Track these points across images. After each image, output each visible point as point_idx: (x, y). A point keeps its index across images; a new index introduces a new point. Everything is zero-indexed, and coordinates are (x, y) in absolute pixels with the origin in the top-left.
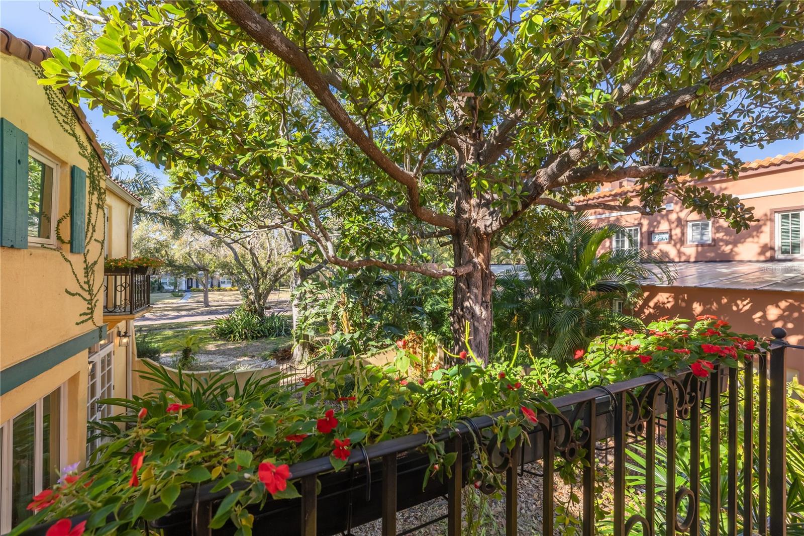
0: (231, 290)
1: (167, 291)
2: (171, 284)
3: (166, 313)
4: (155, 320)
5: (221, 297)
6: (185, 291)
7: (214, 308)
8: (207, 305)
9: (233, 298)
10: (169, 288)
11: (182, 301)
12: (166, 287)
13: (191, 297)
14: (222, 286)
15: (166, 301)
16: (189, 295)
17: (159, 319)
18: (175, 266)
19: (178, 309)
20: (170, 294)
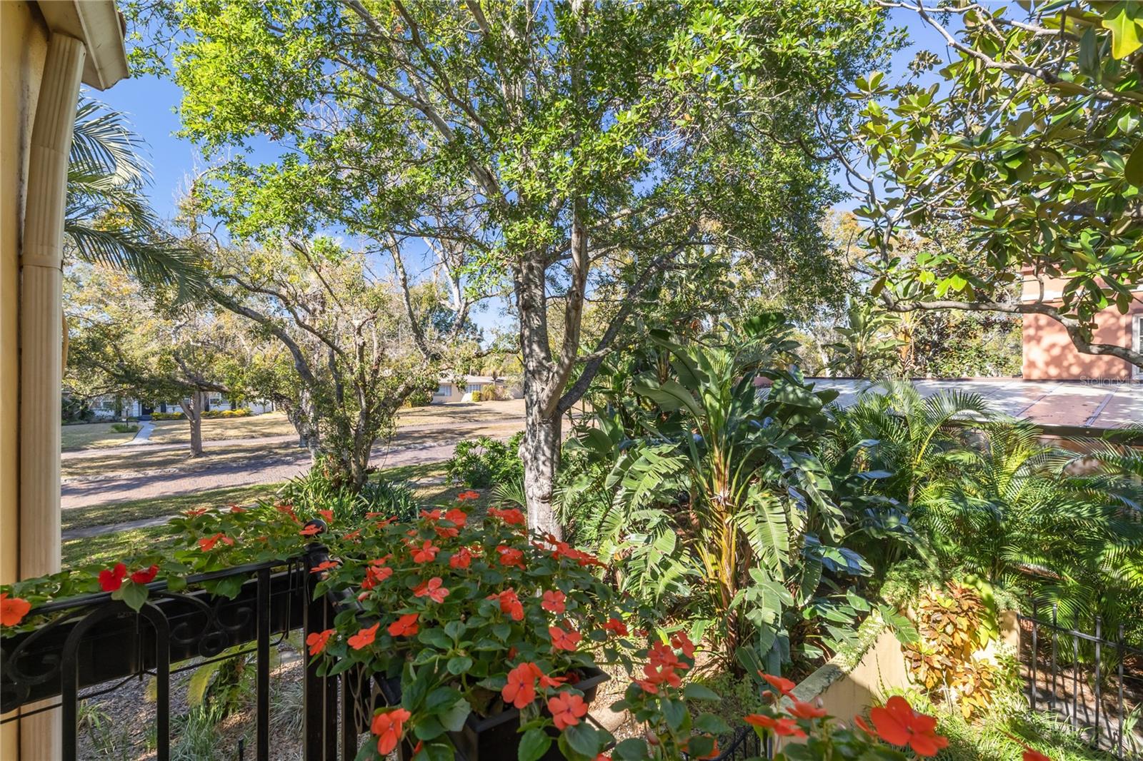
0: (232, 416)
1: (101, 420)
2: (108, 406)
3: (111, 474)
4: (87, 492)
5: (219, 431)
6: (139, 419)
7: (215, 458)
8: (199, 453)
9: (243, 432)
10: (105, 413)
11: (137, 441)
12: (98, 413)
13: (155, 433)
14: (213, 408)
15: (105, 442)
16: (147, 426)
17: (96, 491)
18: (139, 380)
19: (135, 462)
20: (109, 427)
